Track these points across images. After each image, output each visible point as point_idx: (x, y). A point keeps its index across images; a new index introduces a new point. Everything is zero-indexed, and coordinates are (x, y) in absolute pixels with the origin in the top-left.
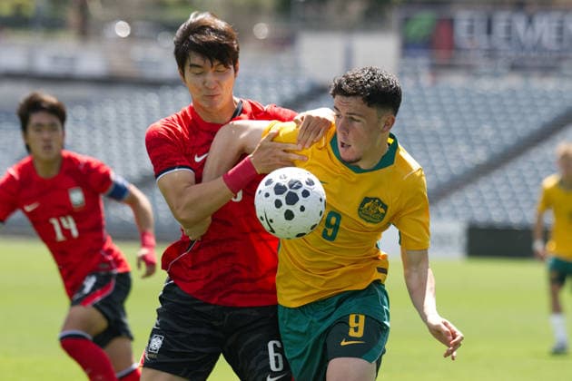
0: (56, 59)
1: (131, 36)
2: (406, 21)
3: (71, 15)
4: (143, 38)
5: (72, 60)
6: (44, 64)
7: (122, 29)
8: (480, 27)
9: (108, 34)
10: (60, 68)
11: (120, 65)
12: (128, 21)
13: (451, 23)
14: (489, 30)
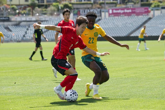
0: (29, 19)
1: (39, 15)
2: (74, 11)
3: (31, 13)
4: (40, 15)
5: (31, 19)
6: (28, 19)
7: (38, 14)
8: (83, 11)
9: (36, 15)
10: (30, 20)
11: (37, 19)
12: (38, 13)
13: (80, 11)
14: (85, 12)
